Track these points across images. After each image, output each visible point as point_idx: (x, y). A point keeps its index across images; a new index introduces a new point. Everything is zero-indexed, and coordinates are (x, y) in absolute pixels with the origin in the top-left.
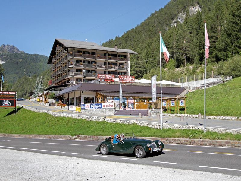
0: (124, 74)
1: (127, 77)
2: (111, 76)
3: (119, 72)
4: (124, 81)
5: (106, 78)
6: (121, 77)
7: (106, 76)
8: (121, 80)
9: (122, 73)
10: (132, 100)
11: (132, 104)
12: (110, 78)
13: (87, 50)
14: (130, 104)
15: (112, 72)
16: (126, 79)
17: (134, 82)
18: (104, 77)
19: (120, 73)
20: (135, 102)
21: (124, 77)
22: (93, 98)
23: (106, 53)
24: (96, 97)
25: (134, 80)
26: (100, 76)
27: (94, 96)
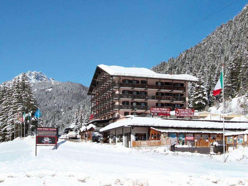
0: (181, 106)
1: (185, 110)
2: (166, 109)
3: (174, 103)
4: (181, 115)
5: (160, 111)
6: (177, 110)
7: (160, 109)
8: (178, 114)
9: (179, 105)
10: (191, 136)
11: (191, 141)
12: (165, 112)
13: (135, 79)
14: (189, 141)
15: (165, 103)
16: (184, 112)
17: (193, 116)
18: (158, 110)
19: (176, 106)
20: (194, 139)
21: (181, 110)
22: (145, 135)
23: (158, 82)
24: (149, 134)
25: (194, 113)
26: (153, 110)
27: (146, 133)
